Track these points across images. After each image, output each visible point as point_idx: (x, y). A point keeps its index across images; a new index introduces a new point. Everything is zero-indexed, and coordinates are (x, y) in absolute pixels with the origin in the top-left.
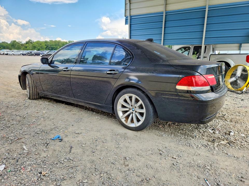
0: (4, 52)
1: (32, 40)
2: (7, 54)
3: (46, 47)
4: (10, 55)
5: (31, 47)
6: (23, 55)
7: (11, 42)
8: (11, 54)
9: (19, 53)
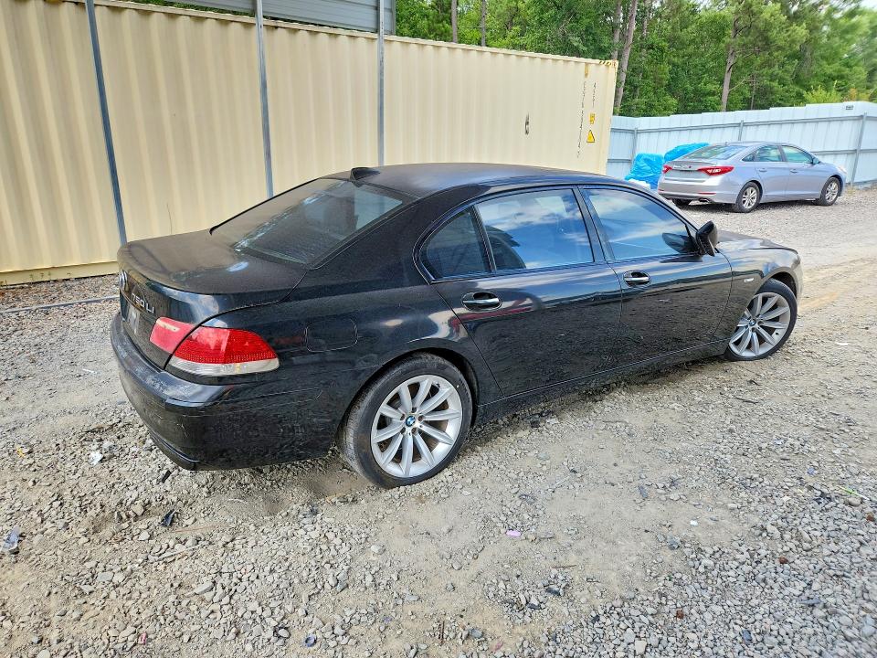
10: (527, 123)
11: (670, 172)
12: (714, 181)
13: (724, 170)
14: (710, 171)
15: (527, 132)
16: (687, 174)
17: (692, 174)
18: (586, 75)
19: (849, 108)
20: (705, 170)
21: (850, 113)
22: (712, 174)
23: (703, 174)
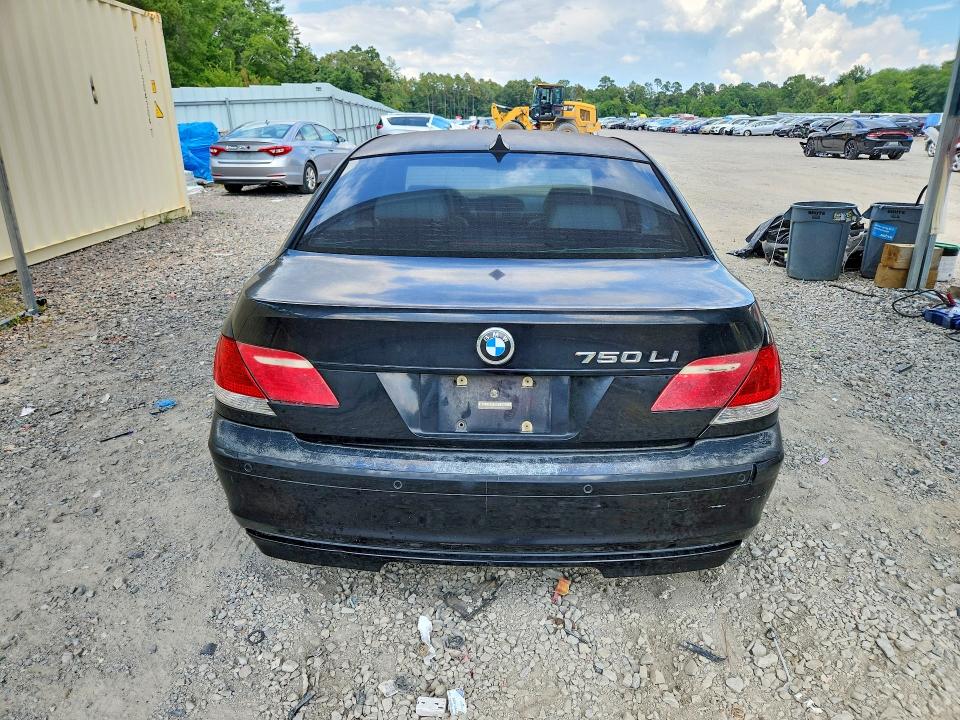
0: (724, 125)
1: (866, 69)
2: (730, 133)
3: (914, 93)
4: (738, 135)
5: (851, 97)
6: (780, 133)
7: (785, 83)
8: (742, 132)
9: (771, 128)
10: (93, 88)
11: (222, 155)
12: (278, 163)
13: (287, 151)
14: (273, 152)
15: (96, 101)
16: (246, 155)
17: (252, 156)
18: (135, 28)
19: (319, 89)
20: (267, 151)
21: (319, 94)
22: (275, 155)
23: (265, 155)
